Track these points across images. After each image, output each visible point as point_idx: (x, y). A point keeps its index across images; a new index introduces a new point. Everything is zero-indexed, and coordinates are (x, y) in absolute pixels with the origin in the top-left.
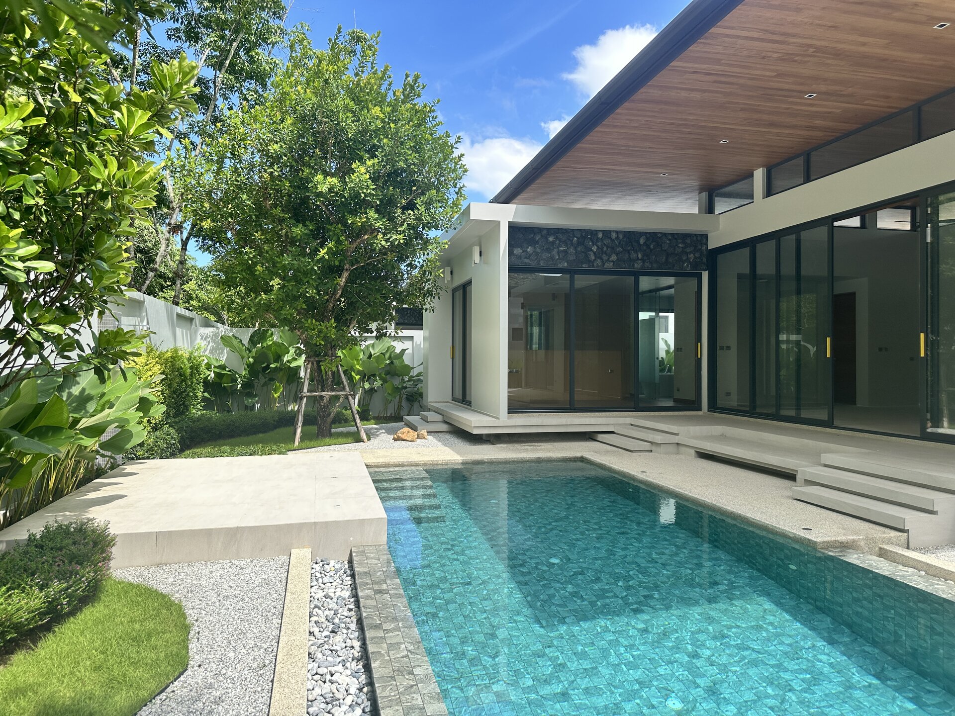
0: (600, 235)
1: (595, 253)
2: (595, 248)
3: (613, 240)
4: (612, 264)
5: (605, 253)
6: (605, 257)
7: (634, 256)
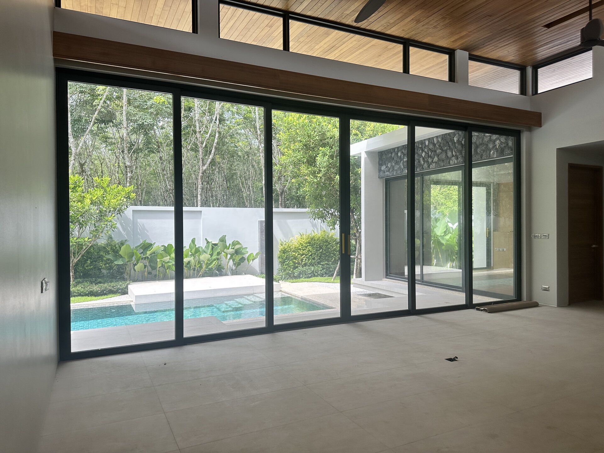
0: (427, 143)
1: (423, 159)
2: (423, 155)
3: (434, 145)
4: (434, 164)
5: (431, 157)
6: (430, 160)
7: (449, 154)
